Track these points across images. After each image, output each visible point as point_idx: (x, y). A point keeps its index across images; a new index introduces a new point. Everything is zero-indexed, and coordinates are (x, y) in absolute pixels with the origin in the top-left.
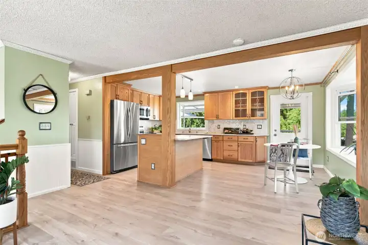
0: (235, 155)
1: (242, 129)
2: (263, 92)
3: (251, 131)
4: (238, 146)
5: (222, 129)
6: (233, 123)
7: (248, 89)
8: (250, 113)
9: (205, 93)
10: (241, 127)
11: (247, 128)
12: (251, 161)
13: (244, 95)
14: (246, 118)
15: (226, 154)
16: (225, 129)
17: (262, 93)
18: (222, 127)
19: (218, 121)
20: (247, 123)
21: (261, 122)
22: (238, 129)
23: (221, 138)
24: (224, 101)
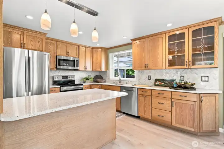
0: (167, 117)
1: (178, 82)
2: (213, 27)
3: (192, 85)
4: (172, 106)
5: (152, 81)
6: (167, 73)
7: (188, 27)
8: (190, 60)
9: (134, 40)
10: (177, 79)
11: (186, 80)
12: (193, 130)
13: (182, 35)
14: (185, 67)
15: (156, 113)
16: (156, 80)
17: (211, 30)
18: (153, 78)
19: (148, 71)
20: (186, 73)
21: (207, 72)
22: (173, 81)
23: (148, 93)
24: (155, 47)
